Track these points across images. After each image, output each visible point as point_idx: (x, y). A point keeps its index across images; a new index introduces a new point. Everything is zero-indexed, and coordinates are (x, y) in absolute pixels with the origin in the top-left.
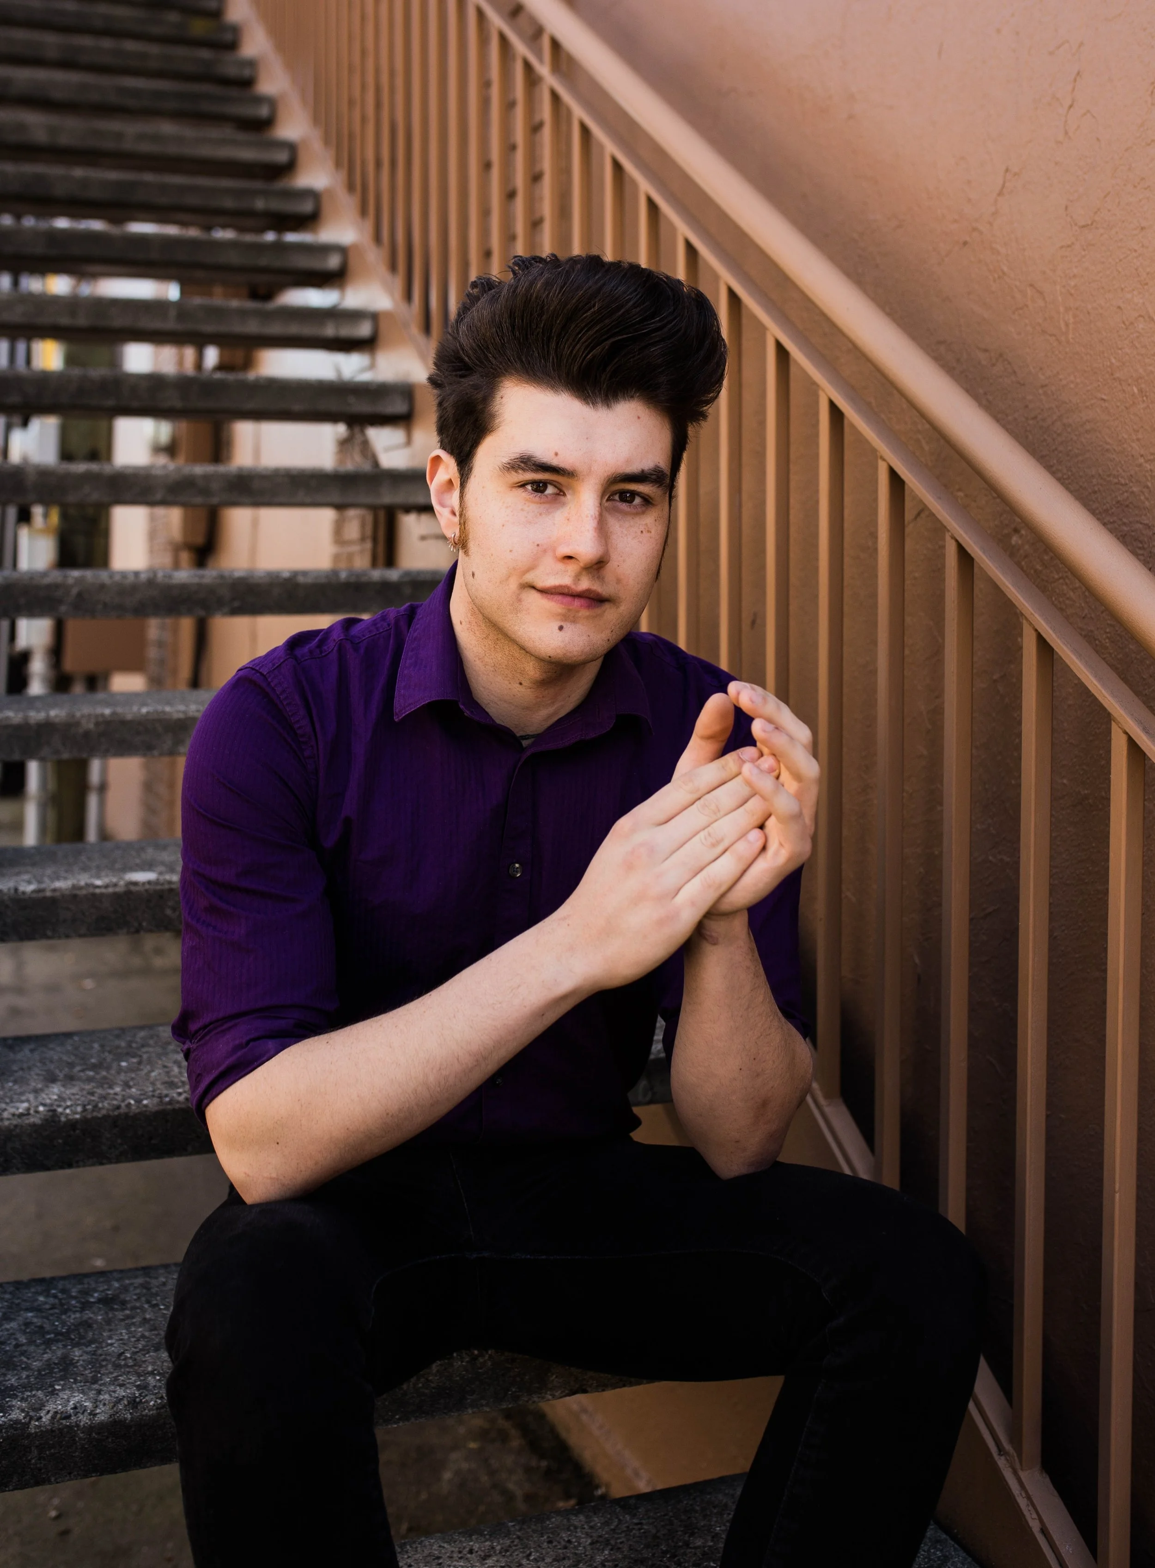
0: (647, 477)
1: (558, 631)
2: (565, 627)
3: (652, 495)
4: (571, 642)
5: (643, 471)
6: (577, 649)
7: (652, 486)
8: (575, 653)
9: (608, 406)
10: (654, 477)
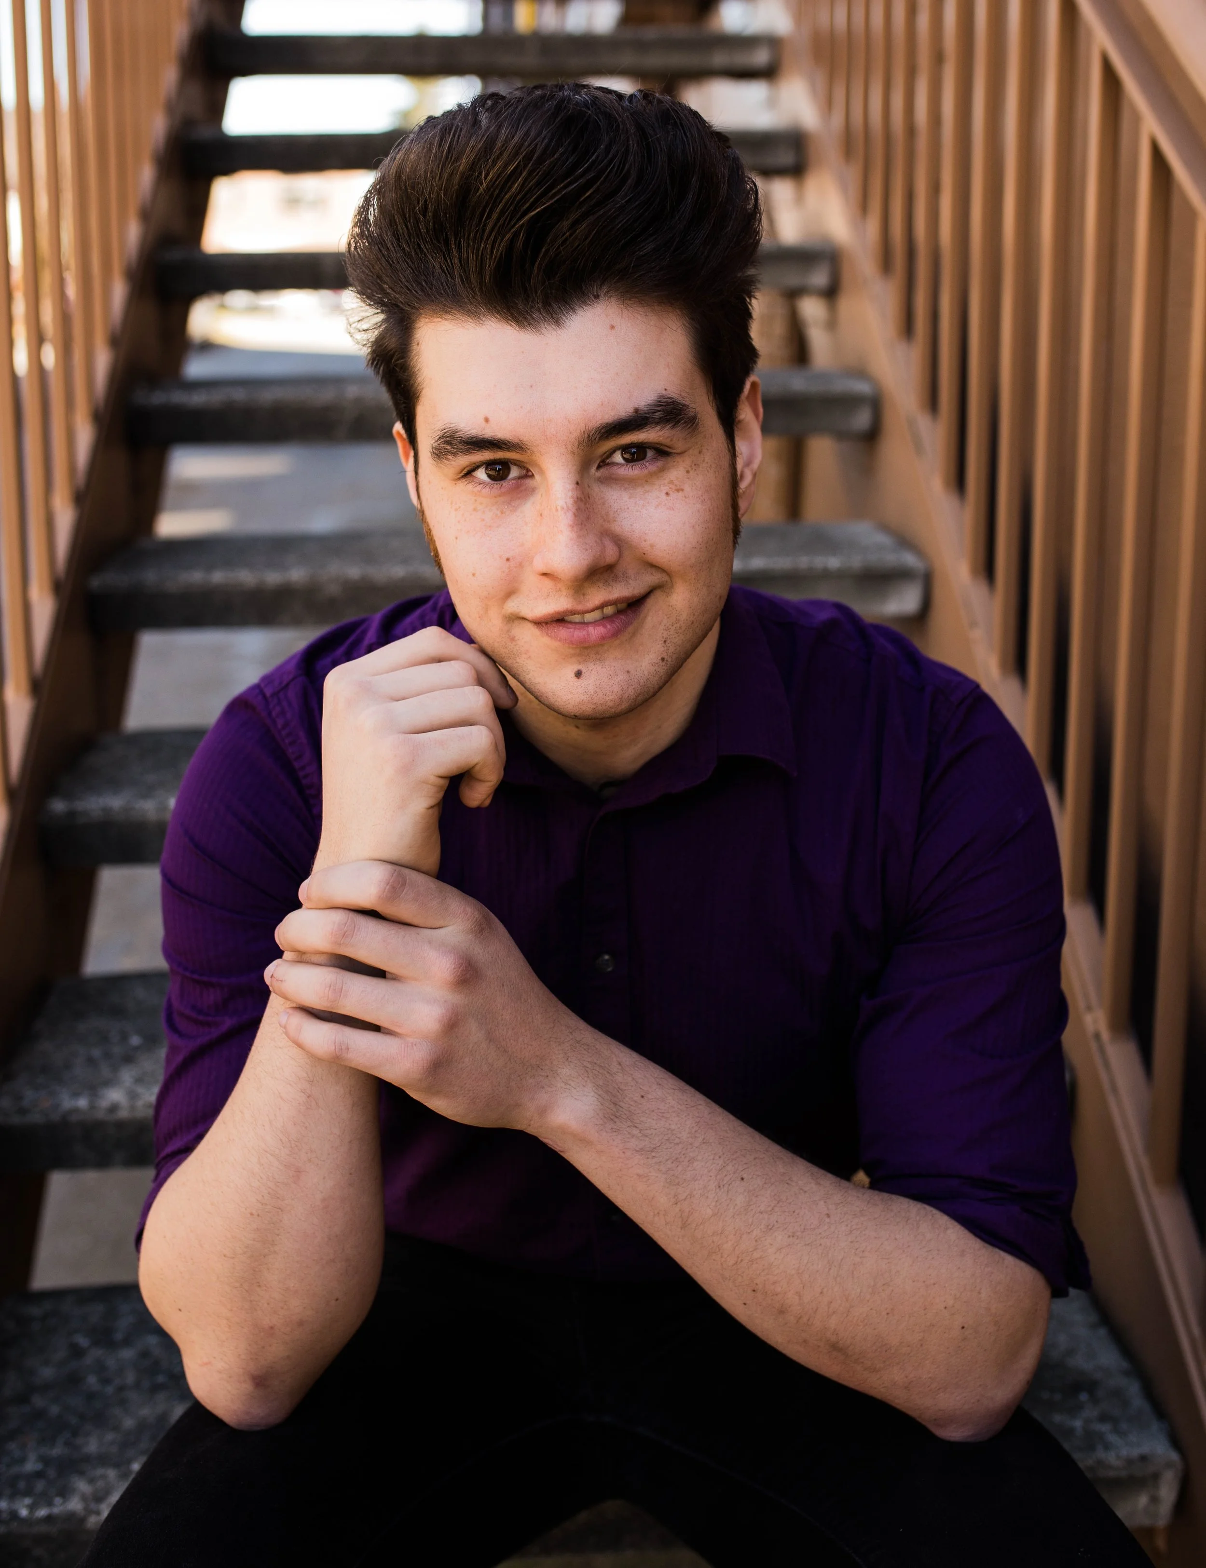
0: (647, 418)
1: (575, 679)
2: (584, 671)
3: (667, 442)
4: (598, 690)
5: (636, 410)
6: (611, 698)
7: (661, 430)
8: (611, 704)
9: (558, 323)
10: (657, 415)
